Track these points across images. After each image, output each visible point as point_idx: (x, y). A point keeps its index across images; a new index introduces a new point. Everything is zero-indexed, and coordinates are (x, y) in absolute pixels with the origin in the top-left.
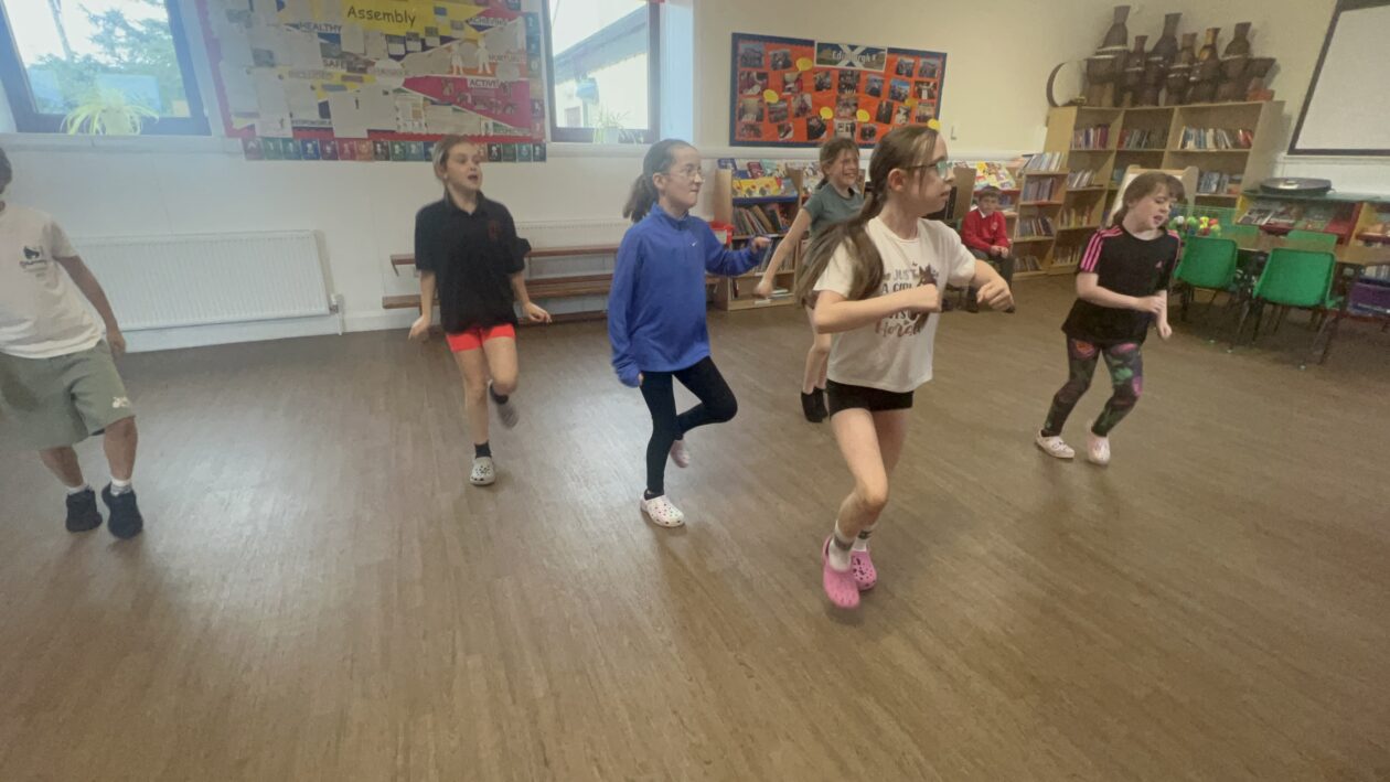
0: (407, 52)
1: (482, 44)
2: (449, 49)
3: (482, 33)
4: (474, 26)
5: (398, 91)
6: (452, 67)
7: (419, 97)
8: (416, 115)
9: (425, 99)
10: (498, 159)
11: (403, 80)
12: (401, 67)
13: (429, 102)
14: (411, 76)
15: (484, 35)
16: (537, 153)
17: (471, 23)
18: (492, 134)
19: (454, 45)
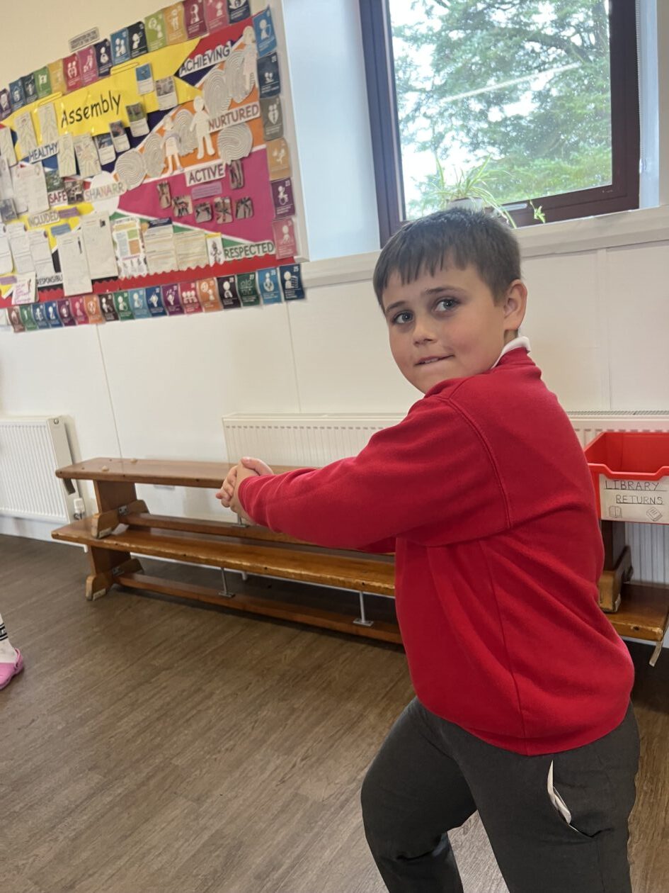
0: (118, 154)
1: (198, 106)
2: (161, 131)
3: (198, 85)
4: (186, 79)
5: (114, 217)
6: (166, 161)
7: (134, 220)
8: (134, 248)
9: (142, 221)
10: (235, 303)
11: (116, 200)
12: (113, 180)
13: (146, 225)
14: (125, 188)
15: (201, 88)
16: (288, 285)
17: (183, 74)
18: (222, 259)
19: (165, 123)
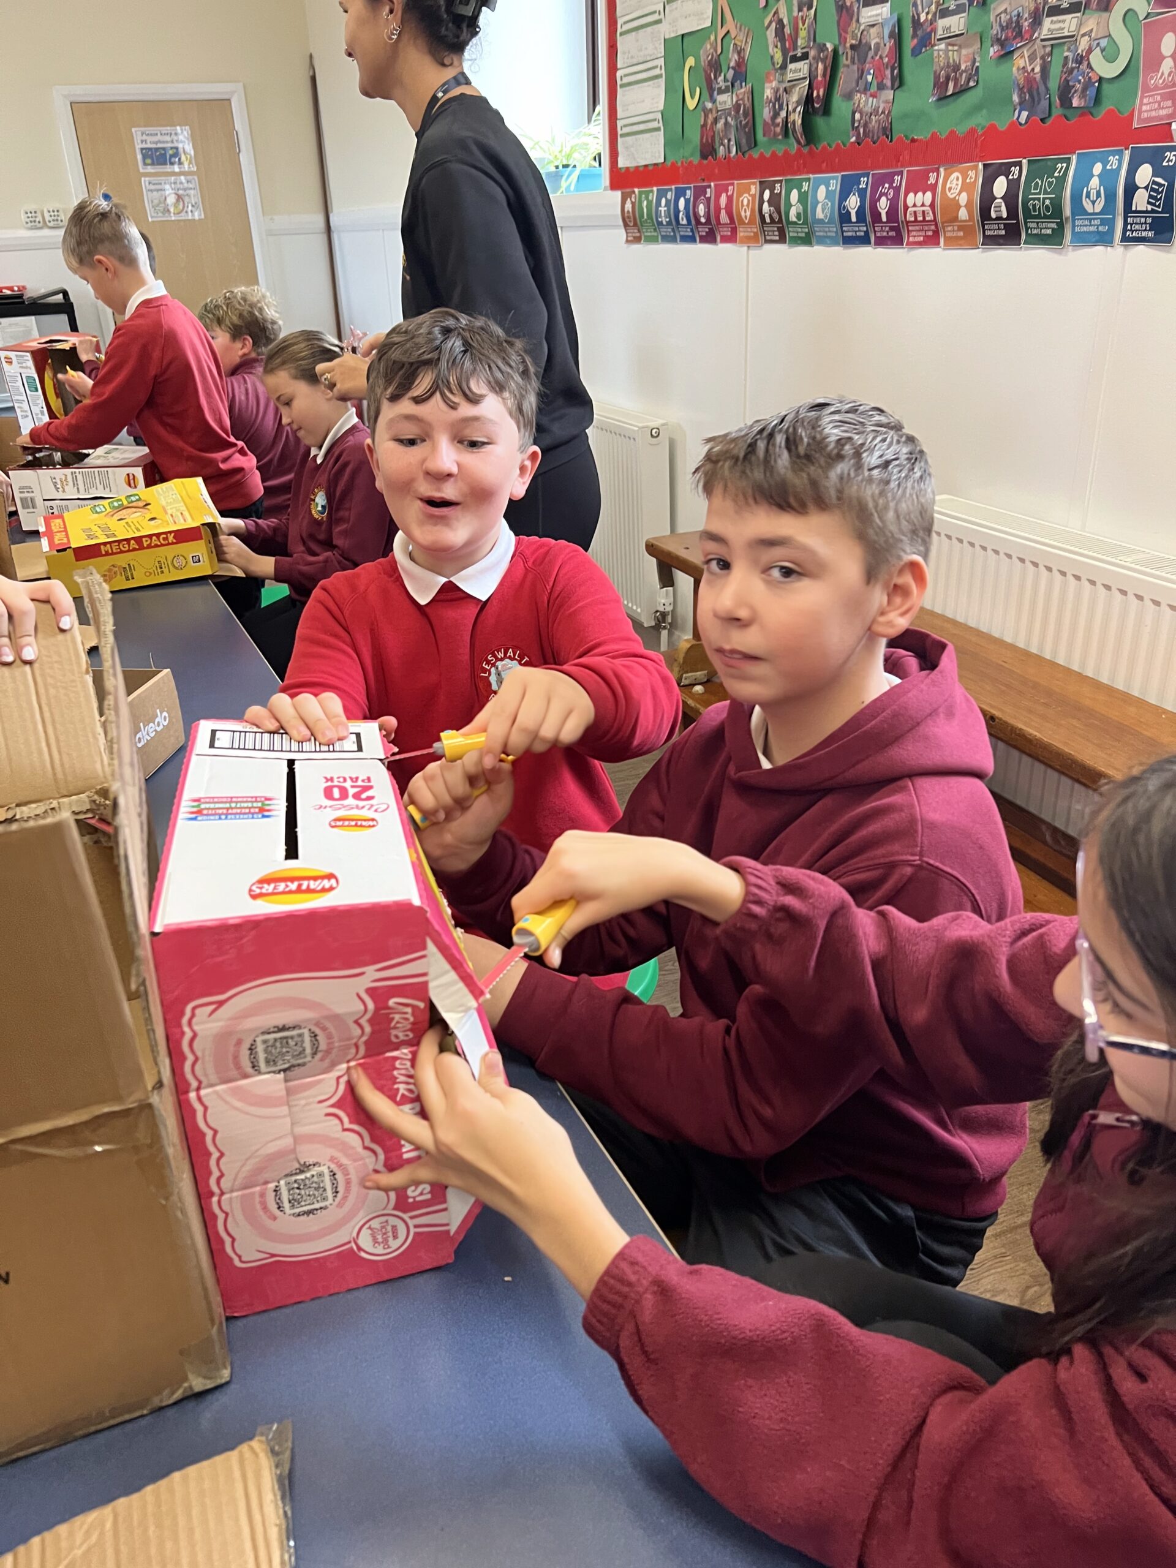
10: (1011, 235)
16: (1141, 200)
